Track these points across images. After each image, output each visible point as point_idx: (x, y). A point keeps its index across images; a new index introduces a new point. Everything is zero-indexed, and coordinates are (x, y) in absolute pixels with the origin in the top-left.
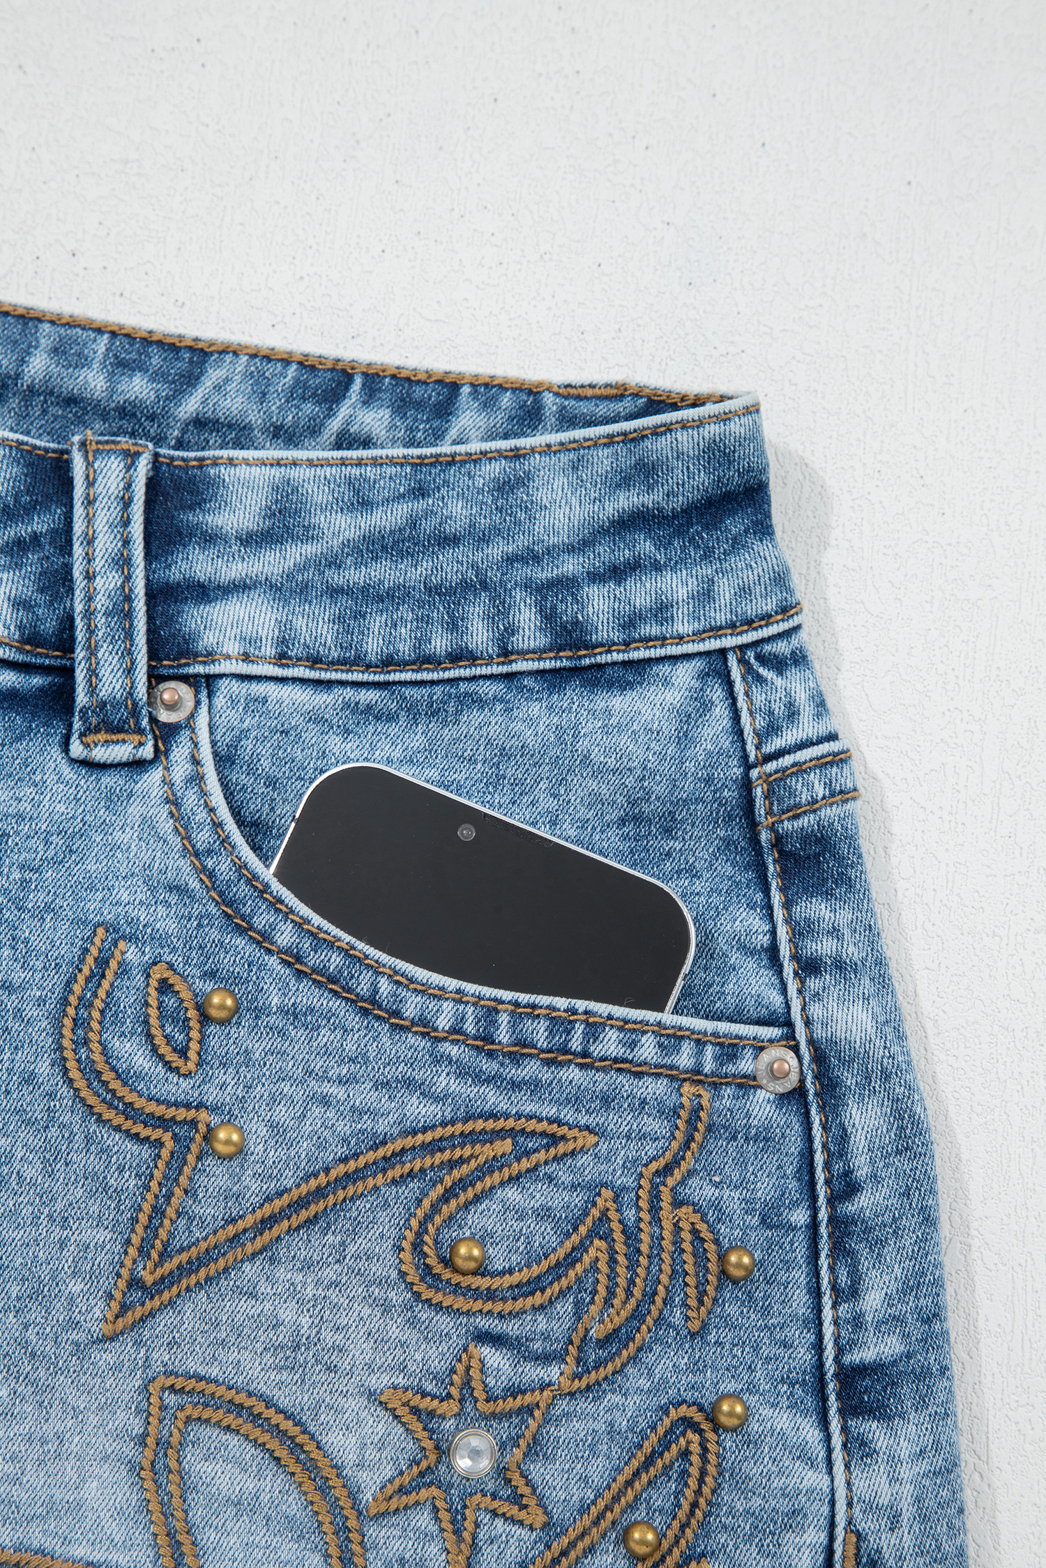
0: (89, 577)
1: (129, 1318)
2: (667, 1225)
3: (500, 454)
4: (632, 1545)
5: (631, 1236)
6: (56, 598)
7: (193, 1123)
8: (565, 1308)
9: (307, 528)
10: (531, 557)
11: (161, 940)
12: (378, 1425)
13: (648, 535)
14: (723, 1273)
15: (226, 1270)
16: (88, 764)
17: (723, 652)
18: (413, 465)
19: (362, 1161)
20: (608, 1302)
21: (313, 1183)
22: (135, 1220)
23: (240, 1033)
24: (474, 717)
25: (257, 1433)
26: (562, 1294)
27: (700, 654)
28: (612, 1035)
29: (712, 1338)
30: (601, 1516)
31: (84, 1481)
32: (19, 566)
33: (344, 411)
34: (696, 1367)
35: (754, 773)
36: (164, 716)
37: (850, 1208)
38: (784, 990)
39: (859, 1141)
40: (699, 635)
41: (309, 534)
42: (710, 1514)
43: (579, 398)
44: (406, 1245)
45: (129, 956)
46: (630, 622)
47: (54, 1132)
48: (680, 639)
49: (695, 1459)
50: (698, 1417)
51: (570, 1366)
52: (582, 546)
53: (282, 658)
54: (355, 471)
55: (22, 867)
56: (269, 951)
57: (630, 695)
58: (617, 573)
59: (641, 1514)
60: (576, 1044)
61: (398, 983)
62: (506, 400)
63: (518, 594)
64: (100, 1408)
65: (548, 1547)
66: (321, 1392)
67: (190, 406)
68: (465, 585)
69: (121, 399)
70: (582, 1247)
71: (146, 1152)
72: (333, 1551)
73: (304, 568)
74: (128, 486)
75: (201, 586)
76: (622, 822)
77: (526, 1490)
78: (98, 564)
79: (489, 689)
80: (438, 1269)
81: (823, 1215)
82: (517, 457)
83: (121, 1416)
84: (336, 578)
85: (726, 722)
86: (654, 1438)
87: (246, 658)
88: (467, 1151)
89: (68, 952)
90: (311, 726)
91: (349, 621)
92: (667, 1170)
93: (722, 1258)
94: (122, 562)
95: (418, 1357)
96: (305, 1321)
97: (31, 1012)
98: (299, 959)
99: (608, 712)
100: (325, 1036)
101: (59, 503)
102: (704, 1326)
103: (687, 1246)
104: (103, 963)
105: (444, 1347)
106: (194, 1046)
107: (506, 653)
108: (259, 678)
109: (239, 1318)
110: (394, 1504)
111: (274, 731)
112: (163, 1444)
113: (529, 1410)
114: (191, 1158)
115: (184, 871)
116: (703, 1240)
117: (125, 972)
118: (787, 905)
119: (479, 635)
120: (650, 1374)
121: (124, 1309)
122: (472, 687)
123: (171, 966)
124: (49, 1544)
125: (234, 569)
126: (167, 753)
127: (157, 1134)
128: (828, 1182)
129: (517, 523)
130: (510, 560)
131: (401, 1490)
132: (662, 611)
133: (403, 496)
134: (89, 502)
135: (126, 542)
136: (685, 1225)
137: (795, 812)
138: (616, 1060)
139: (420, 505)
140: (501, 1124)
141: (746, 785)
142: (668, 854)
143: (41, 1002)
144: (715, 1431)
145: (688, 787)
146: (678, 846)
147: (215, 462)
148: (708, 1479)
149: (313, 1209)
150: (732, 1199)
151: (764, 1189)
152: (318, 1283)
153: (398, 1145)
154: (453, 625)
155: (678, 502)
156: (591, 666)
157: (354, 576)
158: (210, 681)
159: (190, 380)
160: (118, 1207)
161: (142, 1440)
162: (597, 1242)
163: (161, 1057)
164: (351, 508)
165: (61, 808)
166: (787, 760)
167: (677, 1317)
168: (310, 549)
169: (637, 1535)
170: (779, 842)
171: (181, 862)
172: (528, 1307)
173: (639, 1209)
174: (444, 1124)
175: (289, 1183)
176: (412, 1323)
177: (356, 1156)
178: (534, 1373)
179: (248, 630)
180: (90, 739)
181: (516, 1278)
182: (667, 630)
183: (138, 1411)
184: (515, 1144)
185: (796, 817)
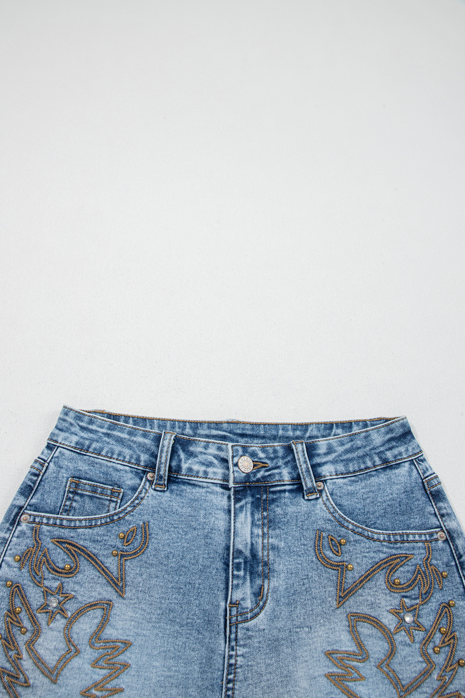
0: (301, 466)
1: (341, 603)
2: (430, 570)
3: (364, 432)
4: (442, 632)
5: (424, 573)
6: (295, 471)
7: (343, 565)
8: (417, 588)
9: (334, 450)
10: (374, 448)
11: (329, 531)
12: (391, 616)
13: (394, 442)
14: (442, 577)
15: (356, 592)
16: (309, 500)
17: (412, 460)
18: (349, 436)
19: (375, 567)
20: (424, 586)
21: (367, 573)
22: (337, 585)
23: (347, 546)
24: (372, 479)
25: (369, 622)
26: (415, 586)
27: (408, 461)
28: (411, 536)
29: (444, 590)
30: (435, 627)
31: (341, 635)
32: (288, 466)
33: (334, 431)
34: (443, 596)
35: (424, 481)
36: (319, 489)
37: (462, 560)
38: (439, 521)
39: (460, 547)
40: (408, 457)
41: (335, 451)
42: (453, 623)
43: (373, 421)
44: (386, 582)
45: (324, 535)
46: (395, 457)
47: (319, 571)
48: (405, 458)
49: (448, 613)
50: (446, 605)
51: (421, 599)
52: (383, 445)
53: (337, 475)
54: (340, 439)
55: (301, 522)
56: (349, 530)
57: (399, 470)
58: (390, 449)
59: (441, 626)
60: (405, 539)
61: (372, 532)
62: (361, 423)
63: (374, 455)
64: (340, 621)
65: (427, 634)
66: (379, 612)
67: (308, 435)
68: (364, 455)
69: (296, 436)
70: (417, 577)
71: (336, 572)
72: (389, 642)
73: (335, 458)
74: (303, 449)
75: (319, 464)
76: (404, 492)
77: (420, 624)
78: (302, 463)
79: (374, 473)
80: (393, 585)
81: (457, 562)
82: (367, 432)
83: (344, 622)
84: (342, 458)
85: (416, 472)
86: (440, 611)
87: (331, 475)
88: (392, 562)
89: (313, 536)
90: (344, 485)
91: (346, 465)
92: (427, 559)
93: (442, 574)
94: (305, 462)
95: (393, 602)
96: (373, 599)
97: (310, 549)
98: (354, 531)
99: (395, 473)
100: (362, 544)
101: (291, 454)
102: (442, 587)
103: (435, 573)
104: (320, 537)
105: (397, 600)
106: (340, 550)
107: (375, 466)
108: (334, 479)
109: (360, 600)
110: (397, 631)
111: (338, 488)
112: (353, 626)
113: (415, 609)
114: (344, 572)
115: (330, 516)
116: (437, 571)
117: (324, 538)
118: (436, 505)
119: (369, 464)
120: (435, 598)
121: (339, 602)
122: (370, 473)
123: (332, 536)
124: (338, 648)
125: (324, 460)
126: (321, 495)
127: (337, 568)
128: (456, 556)
129: (370, 443)
130: (371, 450)
131: (398, 628)
132: (400, 454)
133: (349, 442)
134: (297, 453)
135: (305, 458)
136: (433, 569)
137: (433, 486)
138: (413, 540)
139: (352, 443)
140: (397, 556)
141: (423, 483)
142: (414, 497)
143: (311, 547)
144: (450, 607)
145: (413, 484)
146: (415, 495)
147: (316, 442)
148: (451, 617)
149: (369, 578)
150: (440, 563)
151: (445, 560)
152: (373, 591)
153: (380, 563)
154: (364, 463)
155: (398, 435)
156: (390, 466)
157: (345, 457)
158: (325, 481)
159: (306, 430)
160: (333, 583)
161: (349, 626)
162: (419, 575)
163: (334, 553)
164: (341, 446)
165: (305, 509)
166: (429, 478)
167: (437, 587)
168: (336, 454)
169: (442, 630)
170: (431, 492)
171: (329, 515)
172: (410, 589)
173: (424, 567)
174: (387, 558)
175: (363, 573)
176: (391, 596)
177: (374, 566)
178: (414, 602)
179: (330, 471)
180: (308, 495)
181: (406, 585)
182: (402, 457)
183: (347, 621)
184: (400, 559)
185: (433, 488)
